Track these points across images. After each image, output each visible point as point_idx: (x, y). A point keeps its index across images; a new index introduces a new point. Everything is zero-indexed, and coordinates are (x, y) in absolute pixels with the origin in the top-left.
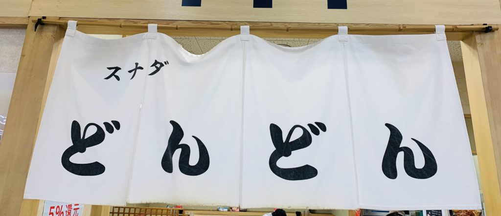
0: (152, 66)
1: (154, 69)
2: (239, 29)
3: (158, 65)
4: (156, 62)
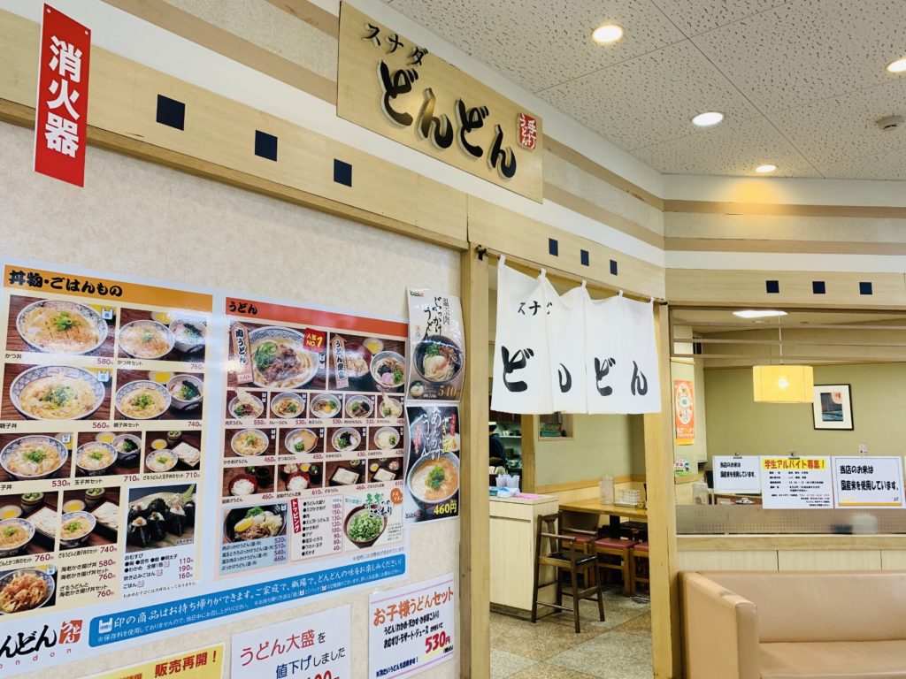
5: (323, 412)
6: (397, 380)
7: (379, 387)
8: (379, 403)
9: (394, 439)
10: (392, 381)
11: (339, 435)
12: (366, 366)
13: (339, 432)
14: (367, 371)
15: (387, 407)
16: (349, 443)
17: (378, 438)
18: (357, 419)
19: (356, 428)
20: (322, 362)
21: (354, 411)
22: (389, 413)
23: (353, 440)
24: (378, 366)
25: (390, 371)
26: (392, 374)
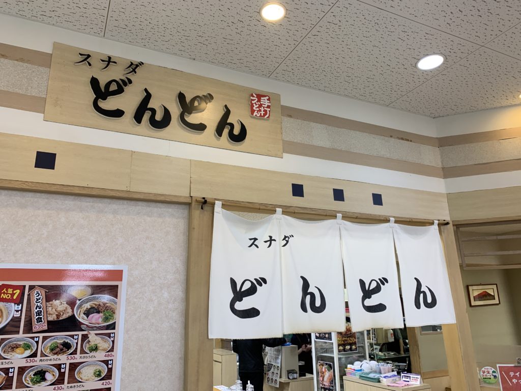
0: (283, 240)
1: (285, 242)
2: (336, 217)
3: (287, 239)
4: (285, 237)
5: (13, 354)
6: (106, 319)
7: (83, 327)
8: (83, 341)
9: (100, 372)
10: (100, 320)
11: (32, 373)
12: (70, 310)
13: (32, 370)
14: (70, 314)
15: (92, 344)
16: (44, 379)
17: (79, 372)
18: (55, 356)
19: (53, 365)
20: (17, 311)
21: (52, 350)
22: (95, 349)
23: (48, 376)
24: (85, 309)
25: (98, 312)
26: (101, 314)
